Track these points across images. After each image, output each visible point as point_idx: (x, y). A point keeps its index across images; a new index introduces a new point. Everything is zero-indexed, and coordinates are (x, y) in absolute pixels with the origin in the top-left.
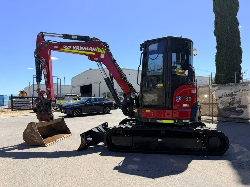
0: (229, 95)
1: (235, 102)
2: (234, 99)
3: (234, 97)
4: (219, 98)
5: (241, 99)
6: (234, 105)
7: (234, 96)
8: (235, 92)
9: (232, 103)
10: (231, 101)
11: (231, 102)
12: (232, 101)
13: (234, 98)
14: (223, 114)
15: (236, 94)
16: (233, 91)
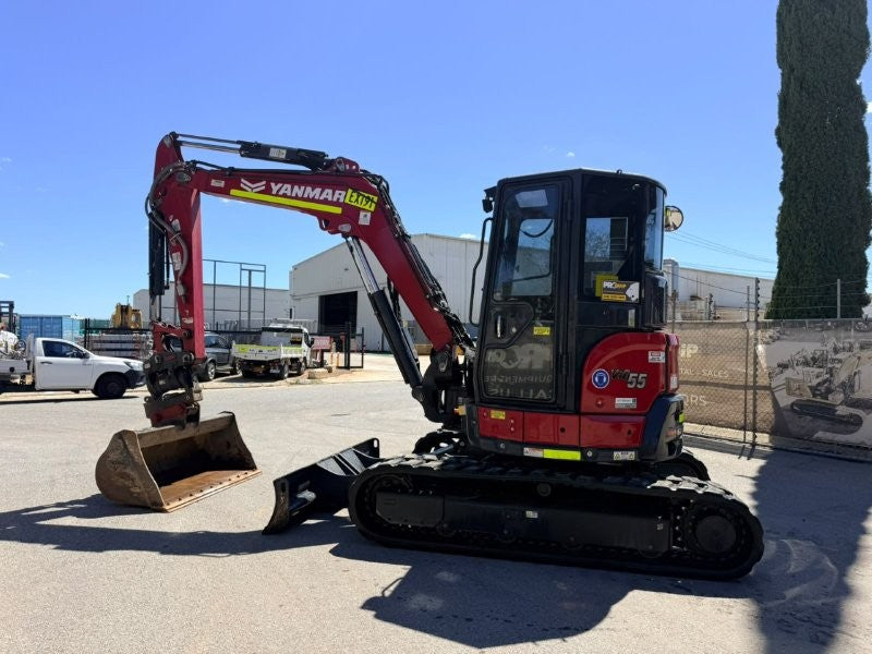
0: (814, 359)
1: (833, 387)
2: (831, 376)
3: (831, 369)
4: (778, 370)
5: (857, 377)
6: (830, 397)
7: (830, 366)
8: (836, 351)
9: (823, 389)
10: (820, 380)
11: (819, 384)
12: (825, 381)
13: (831, 372)
14: (790, 426)
15: (839, 356)
16: (829, 347)
